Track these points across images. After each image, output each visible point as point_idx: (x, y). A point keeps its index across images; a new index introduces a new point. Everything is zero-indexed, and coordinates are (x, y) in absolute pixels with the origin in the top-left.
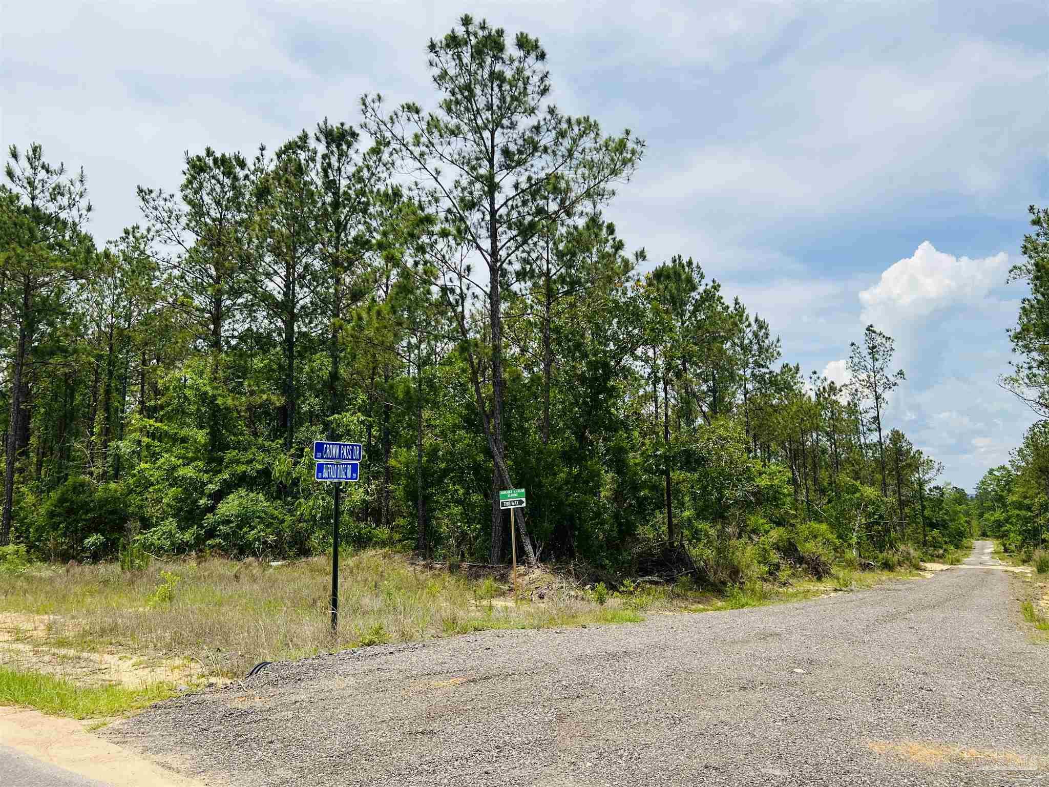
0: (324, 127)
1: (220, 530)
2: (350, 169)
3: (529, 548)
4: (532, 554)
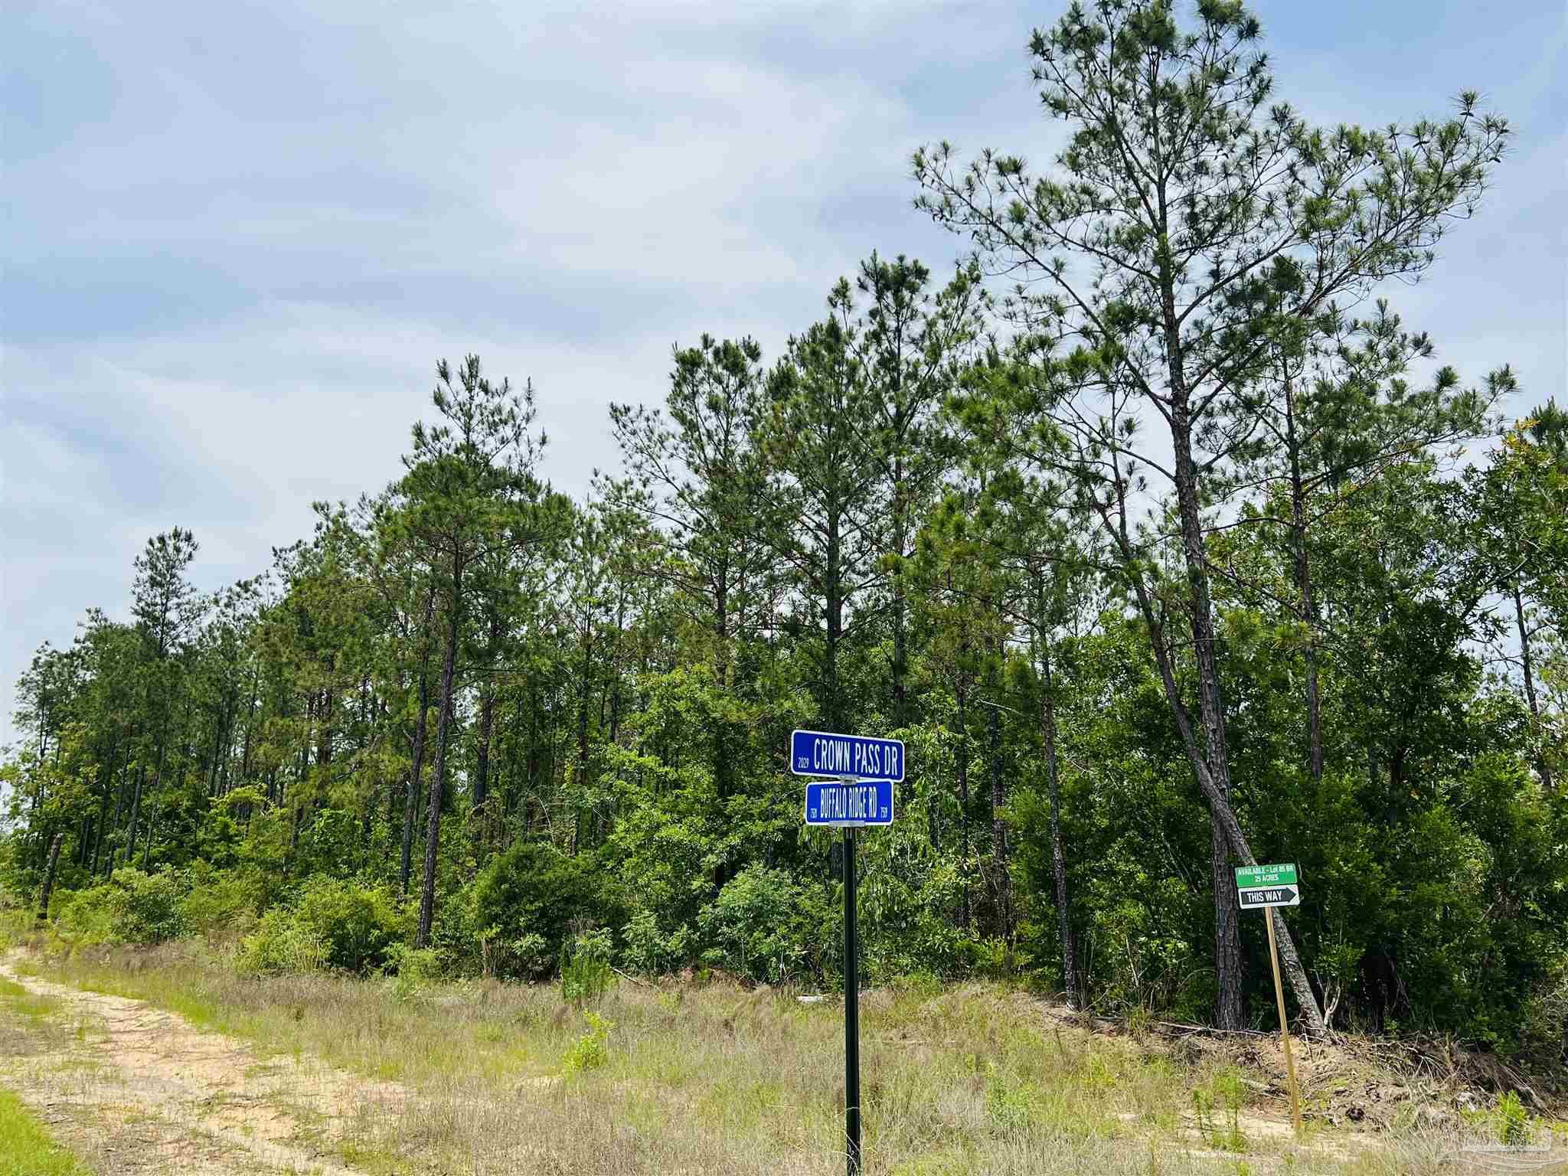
0: (872, 266)
1: (724, 934)
2: (915, 327)
3: (1307, 999)
4: (1315, 1013)
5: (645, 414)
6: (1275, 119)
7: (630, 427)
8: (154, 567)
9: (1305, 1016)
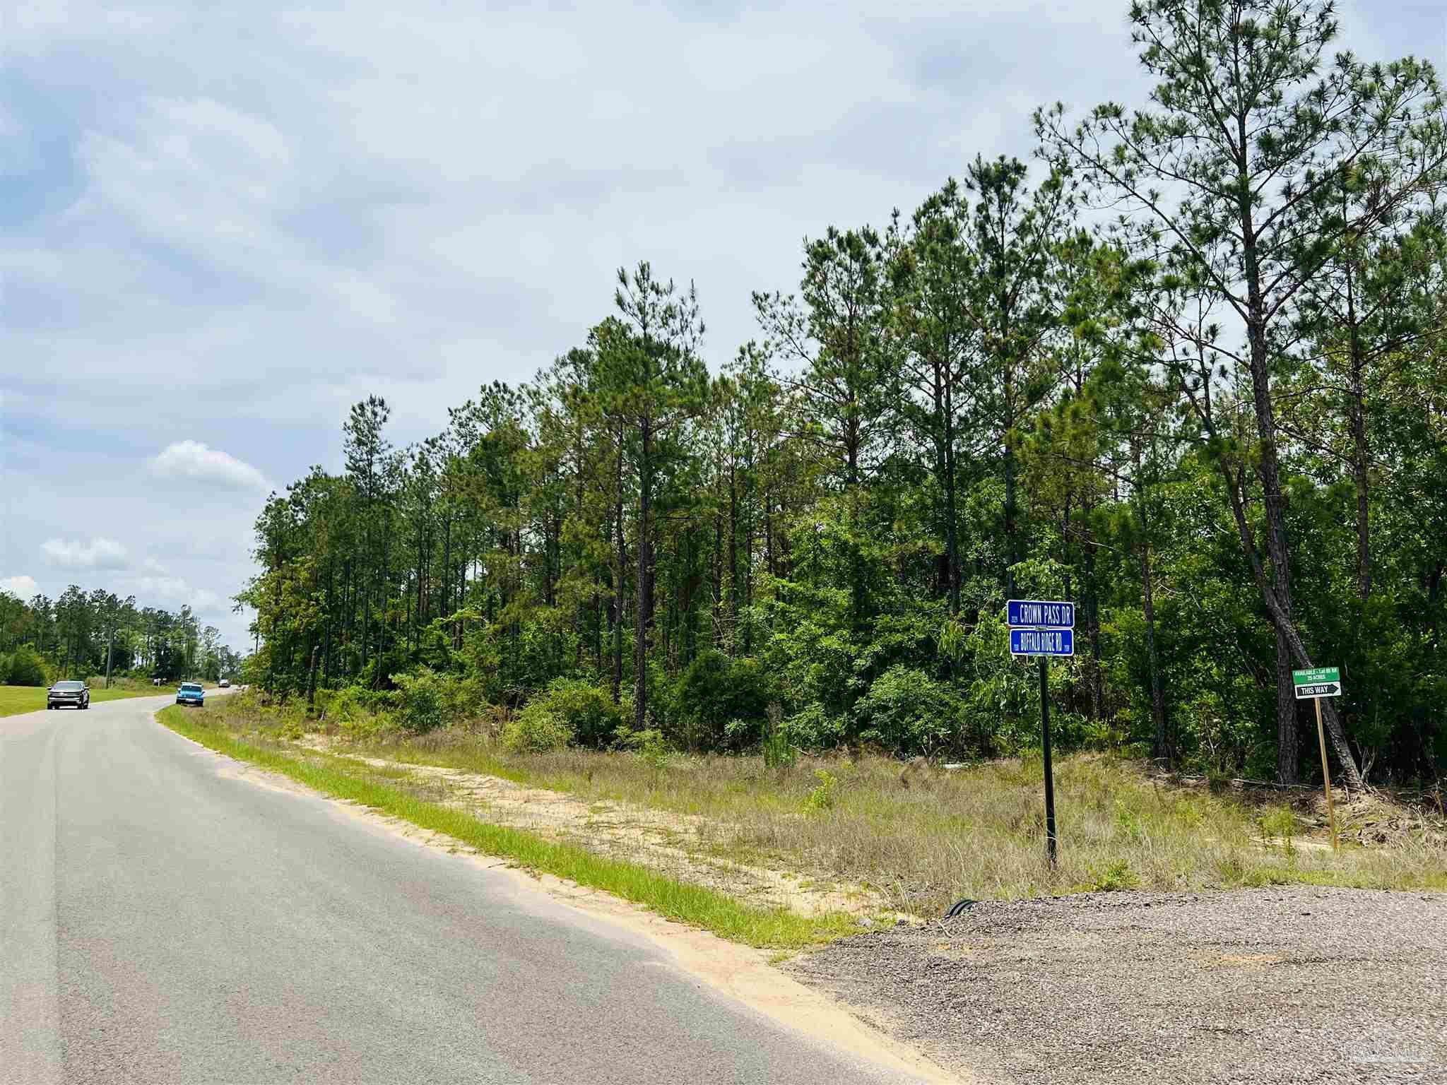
0: (977, 168)
1: (876, 719)
2: (1016, 218)
3: (1348, 761)
4: (1354, 771)
5: (782, 299)
6: (1339, 64)
7: (769, 311)
8: (357, 429)
9: (1346, 773)
